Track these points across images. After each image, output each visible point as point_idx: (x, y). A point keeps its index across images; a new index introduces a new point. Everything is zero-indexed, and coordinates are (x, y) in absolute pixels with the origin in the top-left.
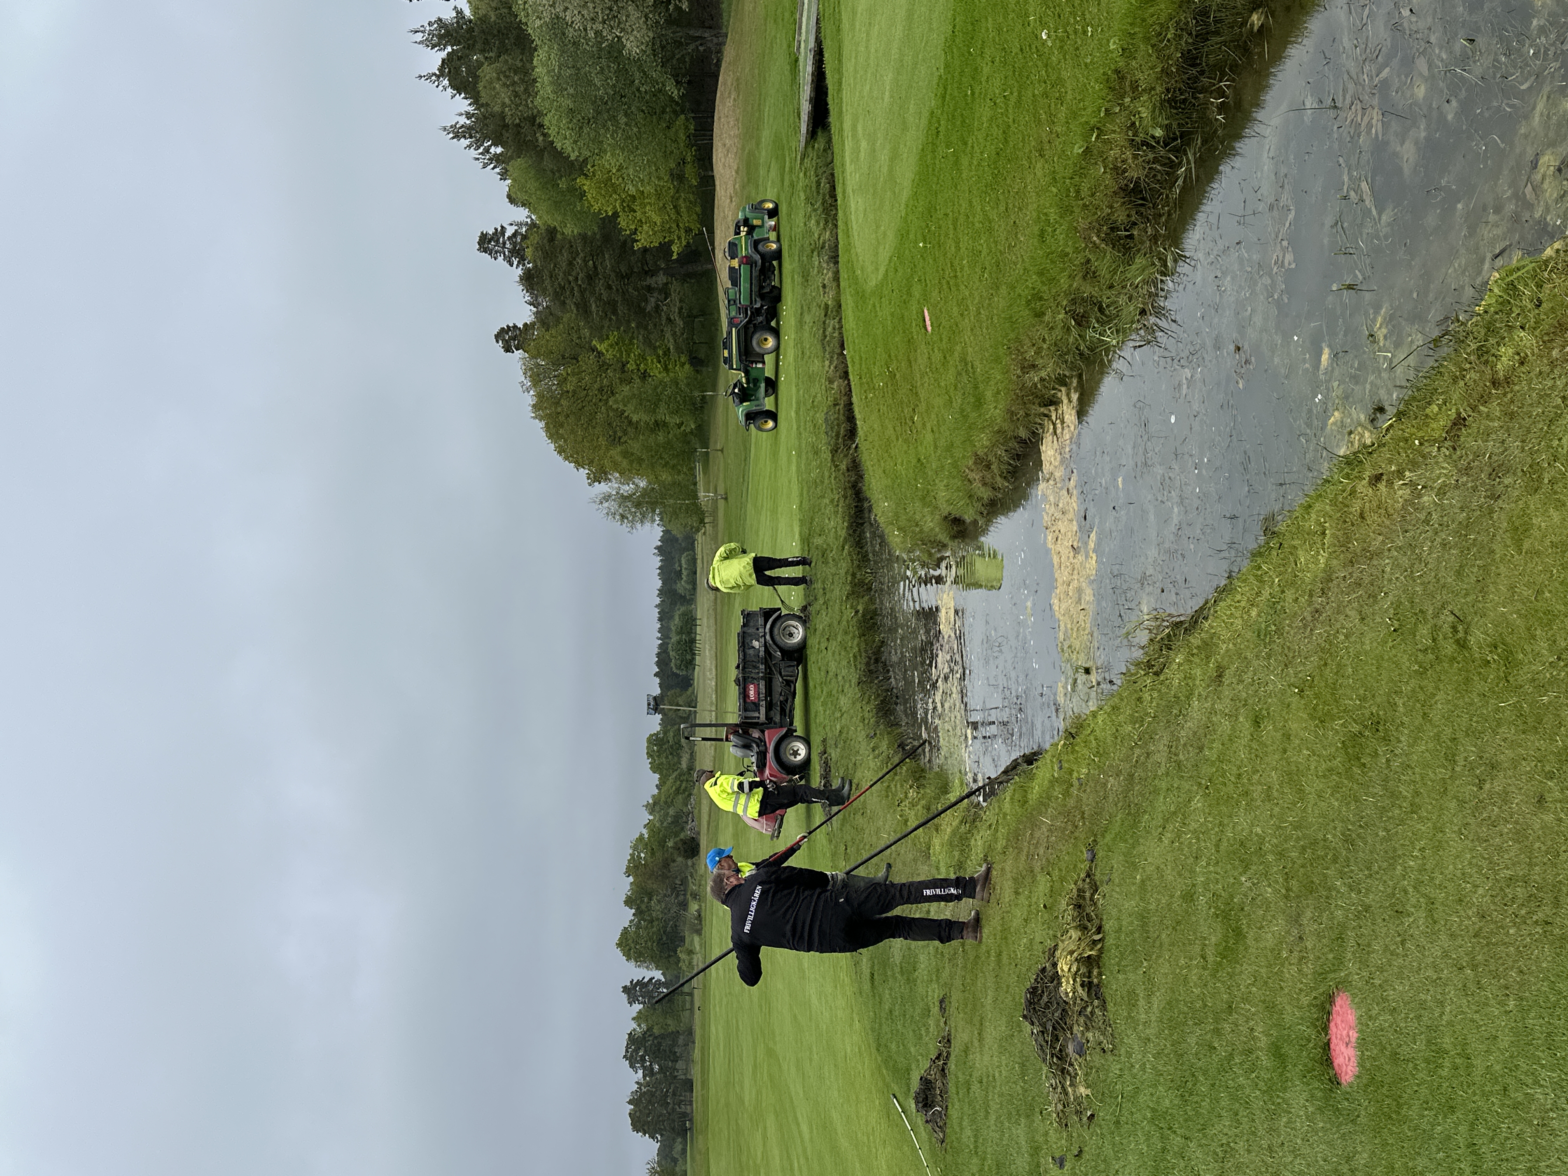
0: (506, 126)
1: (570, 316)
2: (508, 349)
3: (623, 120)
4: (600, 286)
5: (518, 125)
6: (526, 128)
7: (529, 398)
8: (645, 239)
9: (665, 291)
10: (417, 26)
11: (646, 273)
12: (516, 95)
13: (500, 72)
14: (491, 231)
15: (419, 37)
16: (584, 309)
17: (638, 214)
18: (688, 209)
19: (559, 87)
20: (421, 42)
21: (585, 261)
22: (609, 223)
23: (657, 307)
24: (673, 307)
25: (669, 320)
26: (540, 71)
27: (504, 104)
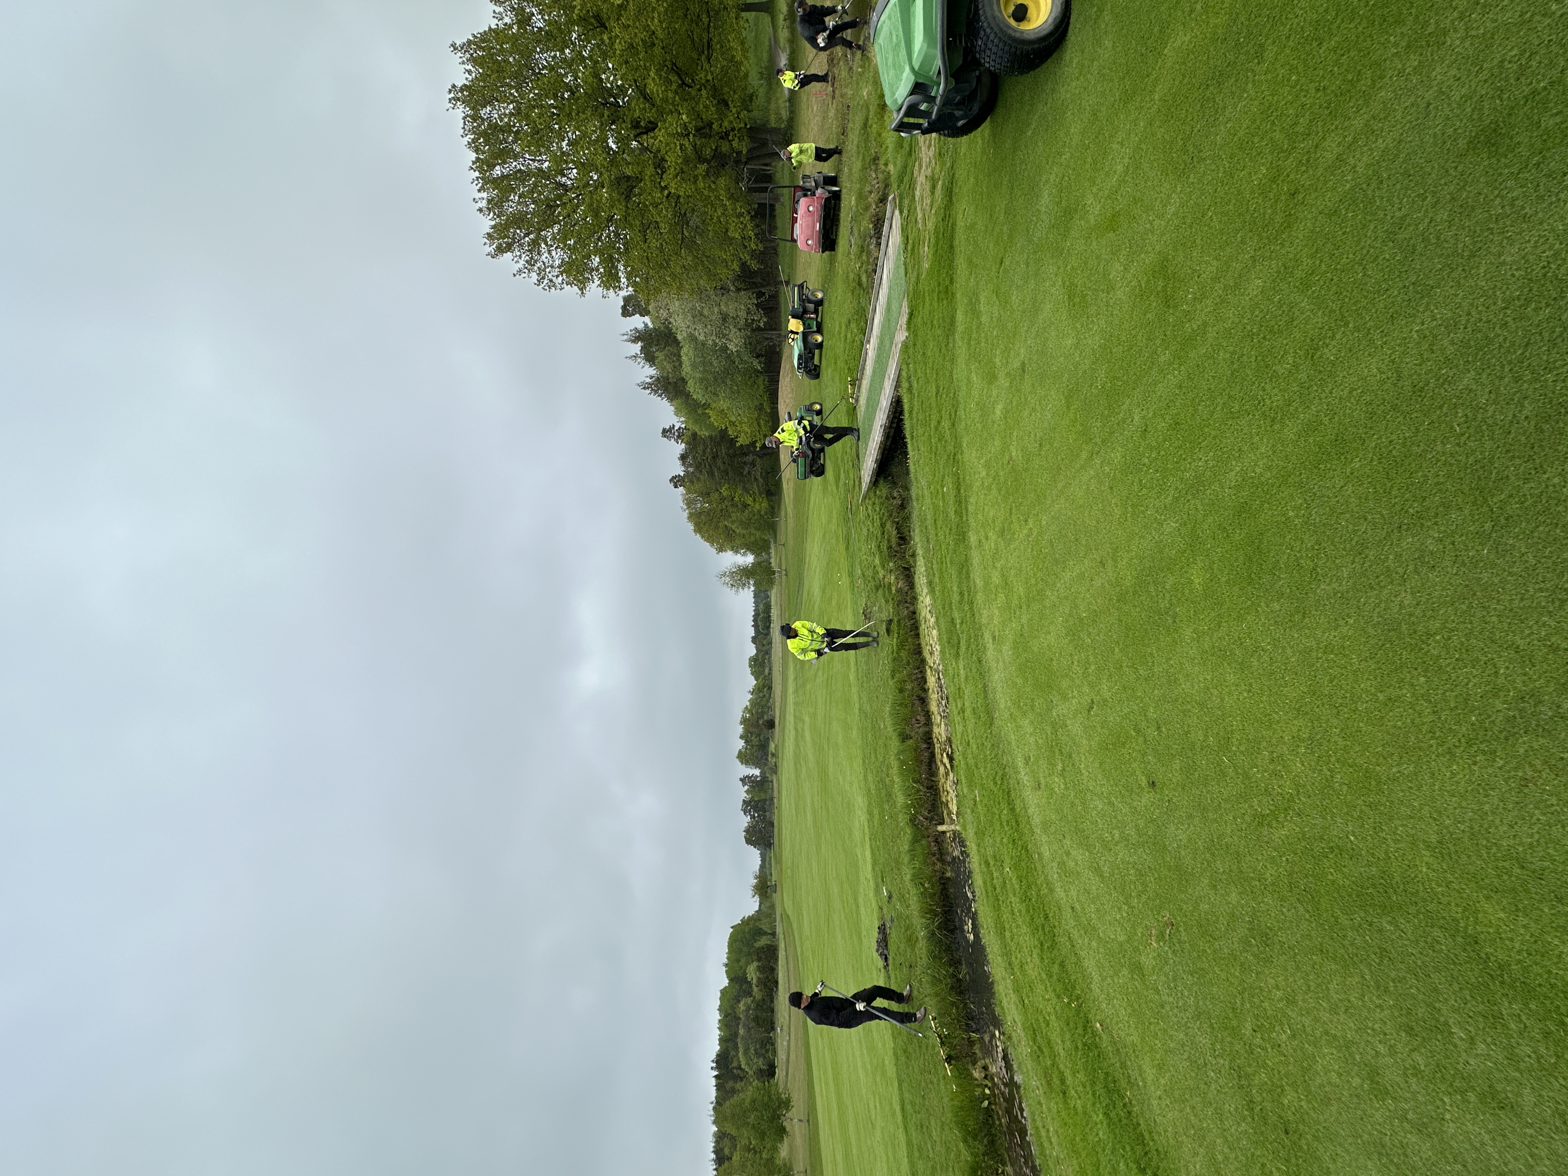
0: (669, 383)
1: (704, 477)
2: (676, 487)
3: (729, 382)
4: (719, 462)
5: (675, 383)
6: (680, 383)
7: (686, 514)
8: (742, 440)
9: (753, 464)
10: (624, 332)
11: (743, 454)
12: (675, 367)
13: (666, 356)
14: (668, 427)
15: (625, 337)
16: (711, 473)
17: (739, 428)
18: (765, 424)
19: (694, 366)
20: (626, 341)
21: (712, 450)
22: (723, 433)
23: (749, 472)
24: (758, 472)
25: (755, 478)
26: (684, 358)
27: (668, 372)
